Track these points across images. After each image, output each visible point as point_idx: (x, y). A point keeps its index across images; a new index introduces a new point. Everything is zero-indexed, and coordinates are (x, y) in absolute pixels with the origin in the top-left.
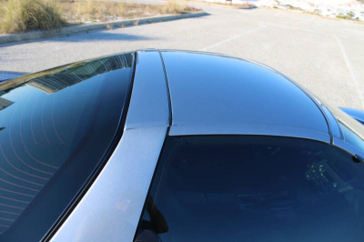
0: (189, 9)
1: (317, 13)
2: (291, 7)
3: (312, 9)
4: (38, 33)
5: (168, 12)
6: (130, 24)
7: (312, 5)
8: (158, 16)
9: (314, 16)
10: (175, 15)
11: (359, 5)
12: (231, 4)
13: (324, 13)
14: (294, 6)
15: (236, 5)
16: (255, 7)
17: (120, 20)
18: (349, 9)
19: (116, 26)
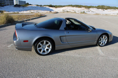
0: (41, 15)
1: (75, 12)
2: (68, 12)
3: (74, 12)
4: (10, 24)
5: (36, 16)
6: (29, 20)
7: (73, 10)
8: (34, 17)
9: (74, 13)
10: (38, 17)
11: (86, 9)
12: (51, 13)
13: (77, 12)
14: (69, 11)
15: (53, 13)
16: (58, 13)
17: (26, 19)
18: (83, 11)
19: (26, 21)
